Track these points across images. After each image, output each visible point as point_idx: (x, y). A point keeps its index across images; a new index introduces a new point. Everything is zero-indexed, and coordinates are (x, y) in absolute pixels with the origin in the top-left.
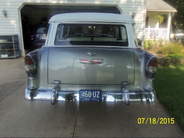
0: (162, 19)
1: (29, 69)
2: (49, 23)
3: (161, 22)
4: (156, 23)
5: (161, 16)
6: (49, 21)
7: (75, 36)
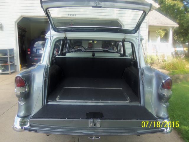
0: (163, 33)
1: (19, 92)
2: (45, 37)
3: (162, 36)
4: (157, 37)
5: (162, 30)
6: (46, 35)
7: (75, 51)
